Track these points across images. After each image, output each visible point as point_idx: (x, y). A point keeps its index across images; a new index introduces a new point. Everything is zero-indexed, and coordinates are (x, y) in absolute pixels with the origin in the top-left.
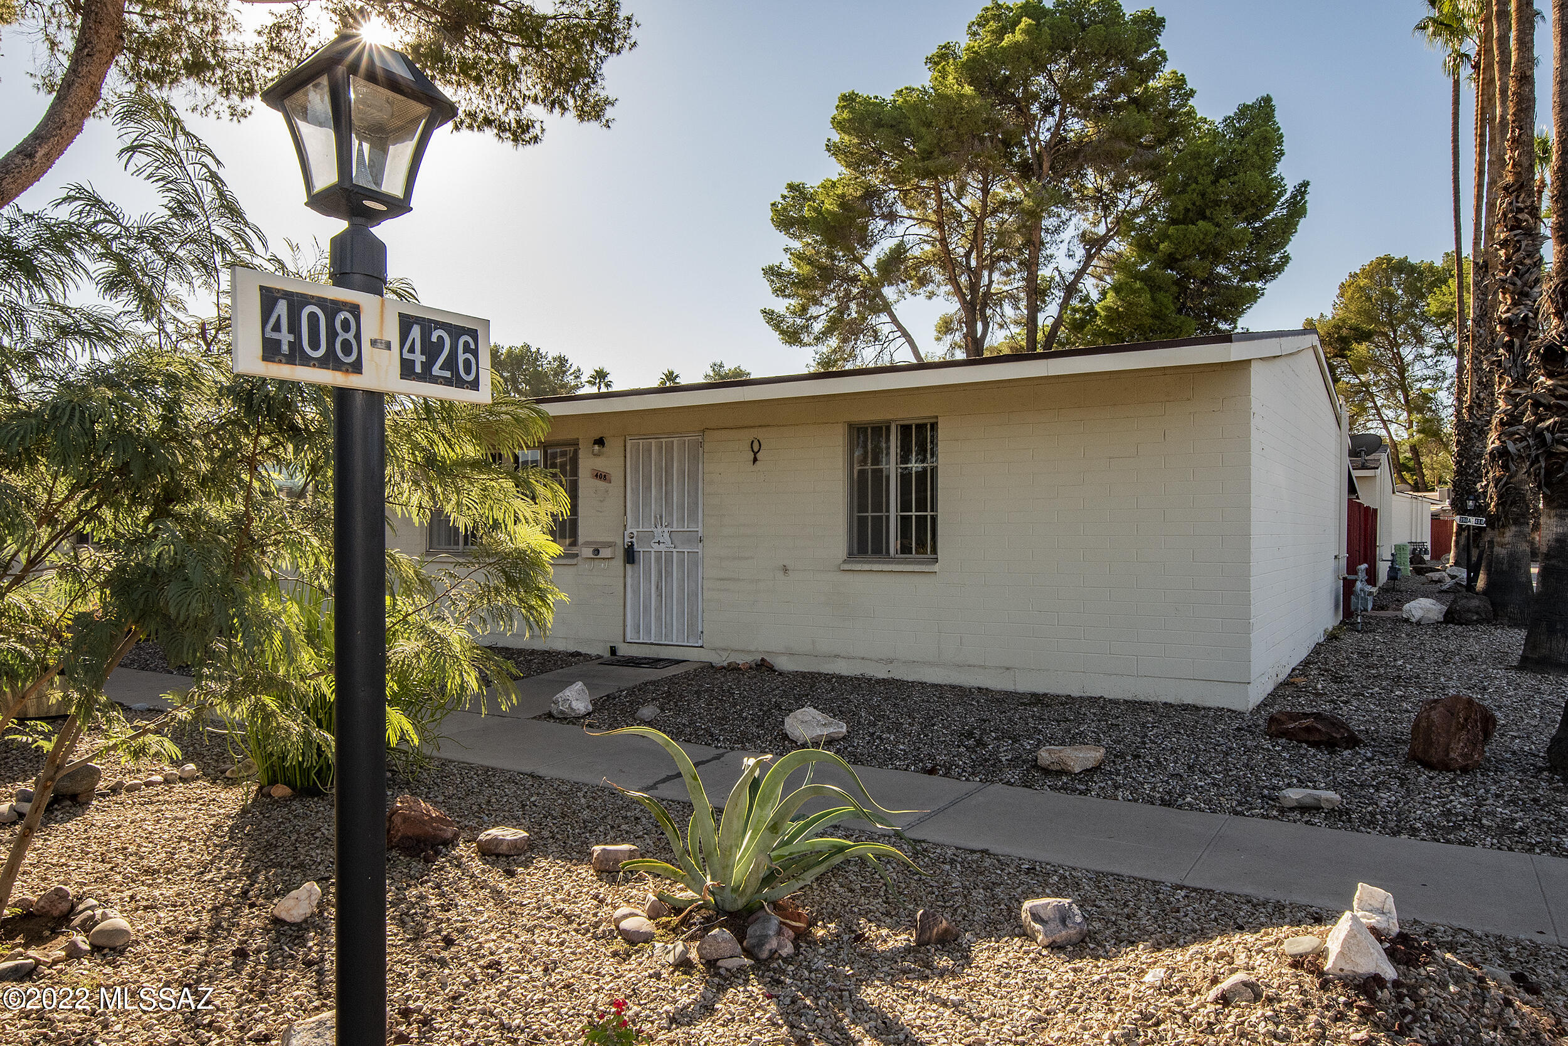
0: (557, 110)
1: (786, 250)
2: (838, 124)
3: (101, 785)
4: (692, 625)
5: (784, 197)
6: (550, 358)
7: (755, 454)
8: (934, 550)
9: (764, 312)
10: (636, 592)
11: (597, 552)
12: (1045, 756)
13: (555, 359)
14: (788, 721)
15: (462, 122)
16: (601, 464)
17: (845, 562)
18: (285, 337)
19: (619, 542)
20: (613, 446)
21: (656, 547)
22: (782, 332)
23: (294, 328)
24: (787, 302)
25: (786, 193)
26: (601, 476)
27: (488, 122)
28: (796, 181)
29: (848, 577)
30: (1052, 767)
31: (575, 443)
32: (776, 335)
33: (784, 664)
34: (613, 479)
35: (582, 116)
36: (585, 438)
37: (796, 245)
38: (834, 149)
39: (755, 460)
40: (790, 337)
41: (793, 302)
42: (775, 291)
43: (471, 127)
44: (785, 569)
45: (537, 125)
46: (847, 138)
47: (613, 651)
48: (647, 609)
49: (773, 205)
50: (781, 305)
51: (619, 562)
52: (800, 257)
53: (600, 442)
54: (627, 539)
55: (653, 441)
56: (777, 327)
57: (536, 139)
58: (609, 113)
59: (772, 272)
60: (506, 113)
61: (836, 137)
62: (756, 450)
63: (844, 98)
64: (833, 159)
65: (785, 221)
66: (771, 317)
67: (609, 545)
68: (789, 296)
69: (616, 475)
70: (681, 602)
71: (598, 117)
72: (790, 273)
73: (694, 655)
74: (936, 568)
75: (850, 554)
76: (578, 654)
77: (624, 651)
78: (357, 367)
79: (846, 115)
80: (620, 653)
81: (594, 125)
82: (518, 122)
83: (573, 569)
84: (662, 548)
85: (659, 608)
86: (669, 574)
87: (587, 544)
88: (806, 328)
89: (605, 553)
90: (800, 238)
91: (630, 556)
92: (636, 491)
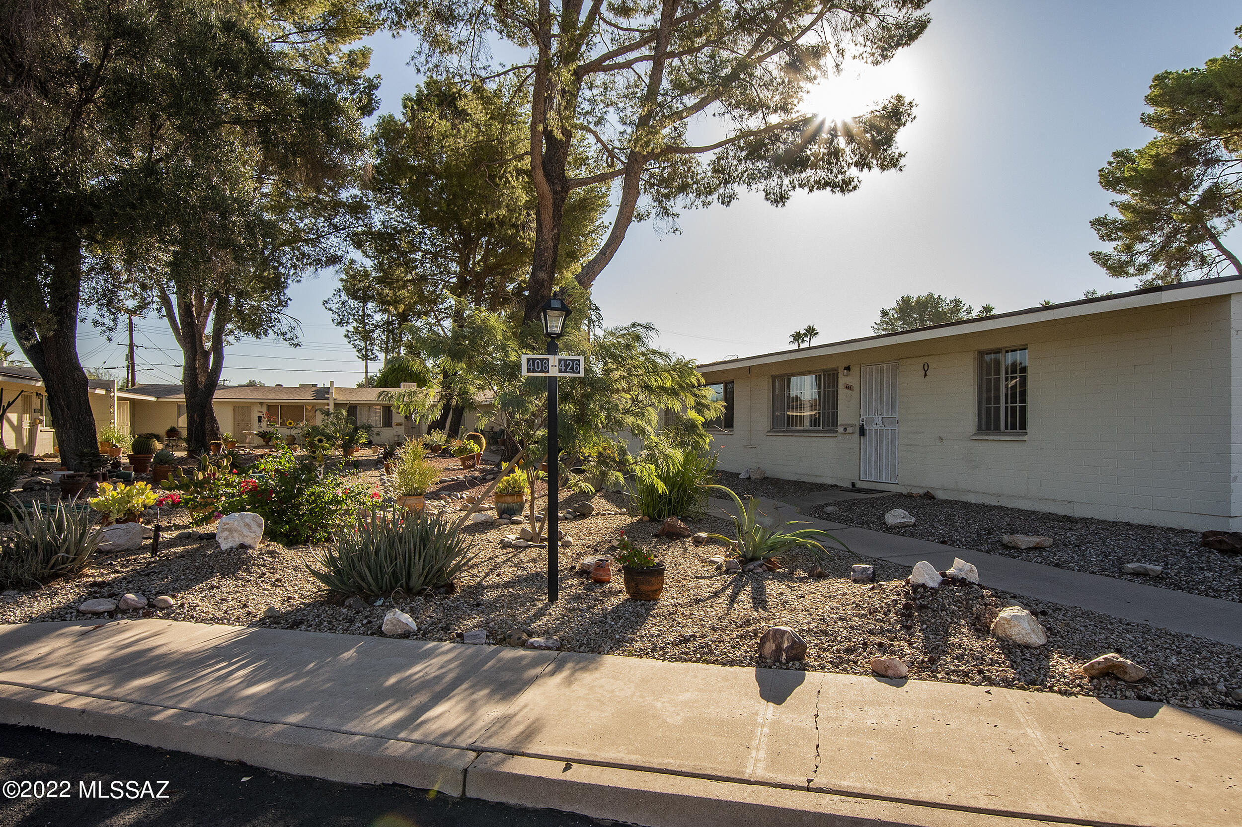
0: (866, 170)
1: (1112, 204)
2: (1151, 100)
3: (594, 513)
4: (893, 472)
5: (1110, 163)
6: (948, 302)
7: (926, 372)
8: (1023, 426)
9: (1092, 254)
10: (865, 452)
11: (845, 429)
12: (1006, 538)
13: (952, 302)
14: (887, 515)
15: (813, 187)
16: (849, 380)
17: (975, 434)
18: (532, 367)
19: (857, 423)
20: (855, 370)
21: (875, 426)
22: (1109, 268)
23: (534, 365)
24: (1114, 244)
25: (1112, 160)
26: (848, 387)
27: (827, 184)
28: (1120, 149)
29: (977, 444)
30: (1009, 545)
31: (836, 369)
32: (1104, 270)
33: (941, 495)
34: (854, 389)
35: (883, 168)
36: (841, 365)
37: (1125, 198)
38: (1147, 120)
39: (925, 375)
40: (1115, 271)
41: (1119, 243)
42: (1102, 237)
43: (818, 188)
44: (941, 439)
45: (856, 180)
46: (1159, 109)
47: (853, 485)
48: (870, 461)
49: (1100, 171)
50: (1108, 247)
51: (857, 435)
52: (1124, 207)
53: (848, 368)
54: (861, 422)
55: (874, 366)
56: (1104, 265)
57: (855, 188)
58: (902, 161)
59: (1099, 223)
60: (836, 177)
61: (1151, 110)
62: (926, 369)
63: (1157, 78)
64: (1148, 128)
65: (1110, 181)
66: (1098, 257)
67: (851, 426)
68: (1115, 239)
69: (856, 388)
70: (887, 459)
71: (895, 166)
72: (1115, 221)
73: (894, 489)
74: (1025, 438)
75: (980, 430)
76: (836, 486)
77: (859, 485)
78: (548, 372)
79: (1157, 92)
80: (857, 486)
81: (893, 171)
82: (843, 180)
83: (836, 439)
84: (878, 427)
85: (876, 462)
86: (881, 441)
87: (842, 425)
88: (1131, 262)
89: (849, 430)
90: (1126, 192)
91: (862, 432)
92: (865, 395)
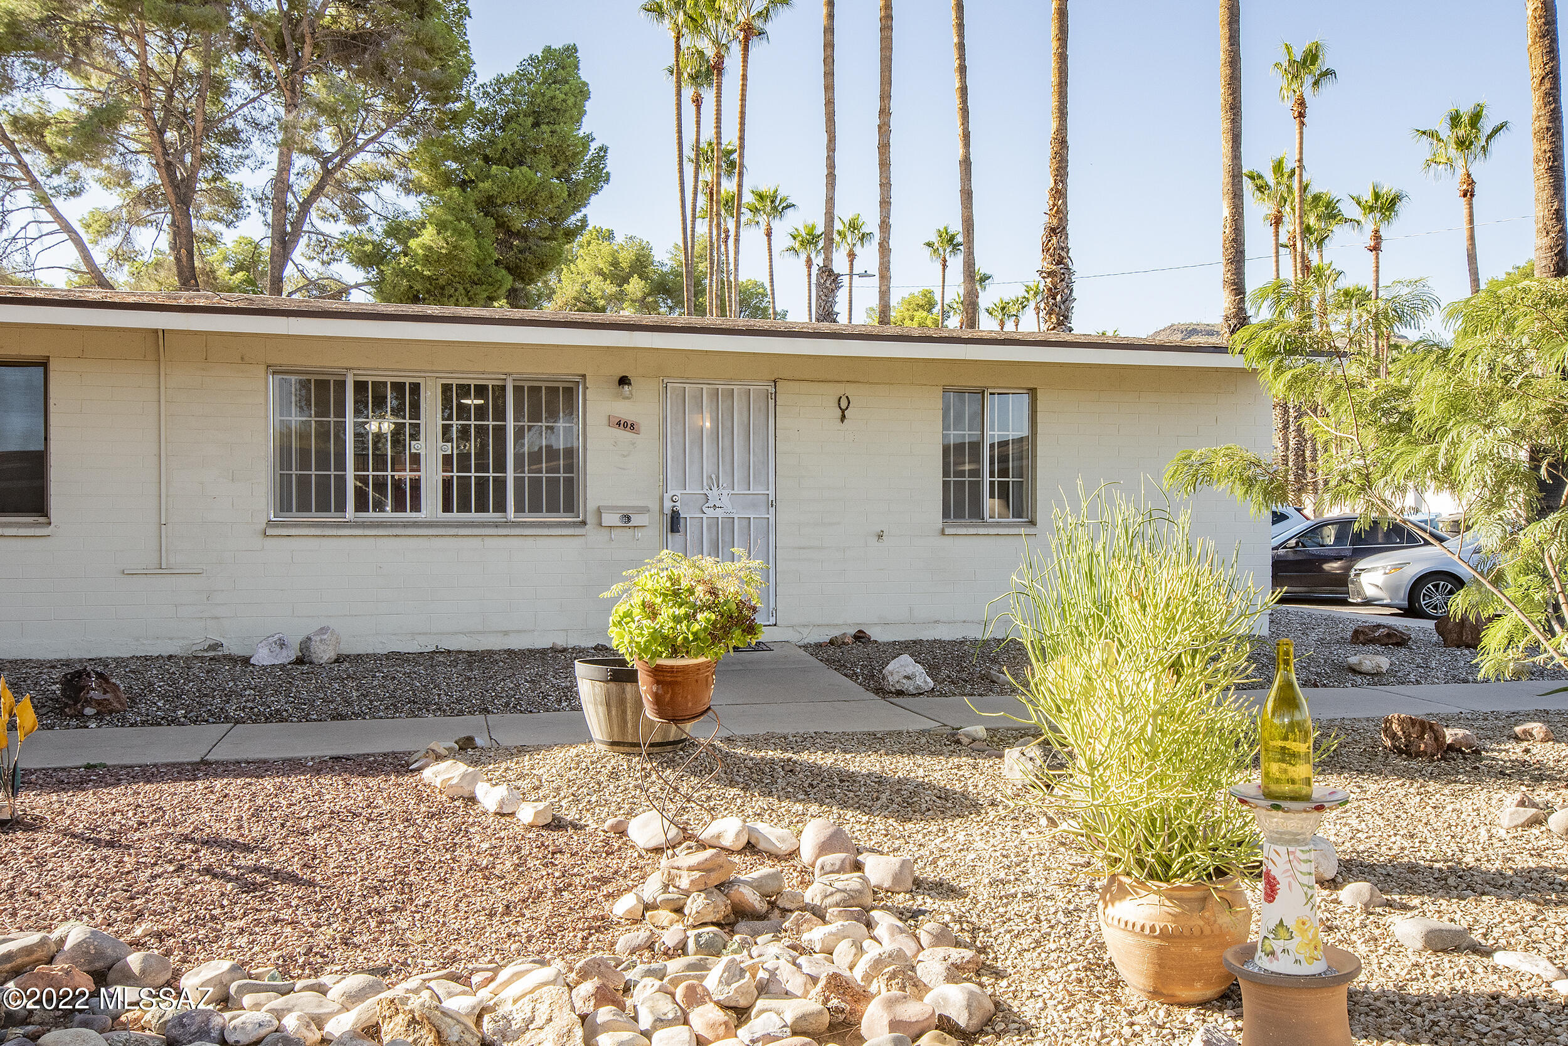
7: (843, 411)
11: (627, 518)
16: (624, 409)
19: (654, 506)
20: (645, 387)
21: (710, 513)
26: (625, 425)
33: (877, 635)
34: (642, 429)
36: (596, 375)
39: (843, 418)
44: (880, 535)
51: (658, 532)
53: (627, 382)
54: (668, 505)
55: (704, 386)
62: (843, 406)
67: (644, 510)
69: (650, 425)
74: (1036, 530)
75: (946, 518)
83: (581, 540)
84: (719, 513)
87: (605, 509)
89: (636, 520)
91: (675, 524)
92: (677, 445)
